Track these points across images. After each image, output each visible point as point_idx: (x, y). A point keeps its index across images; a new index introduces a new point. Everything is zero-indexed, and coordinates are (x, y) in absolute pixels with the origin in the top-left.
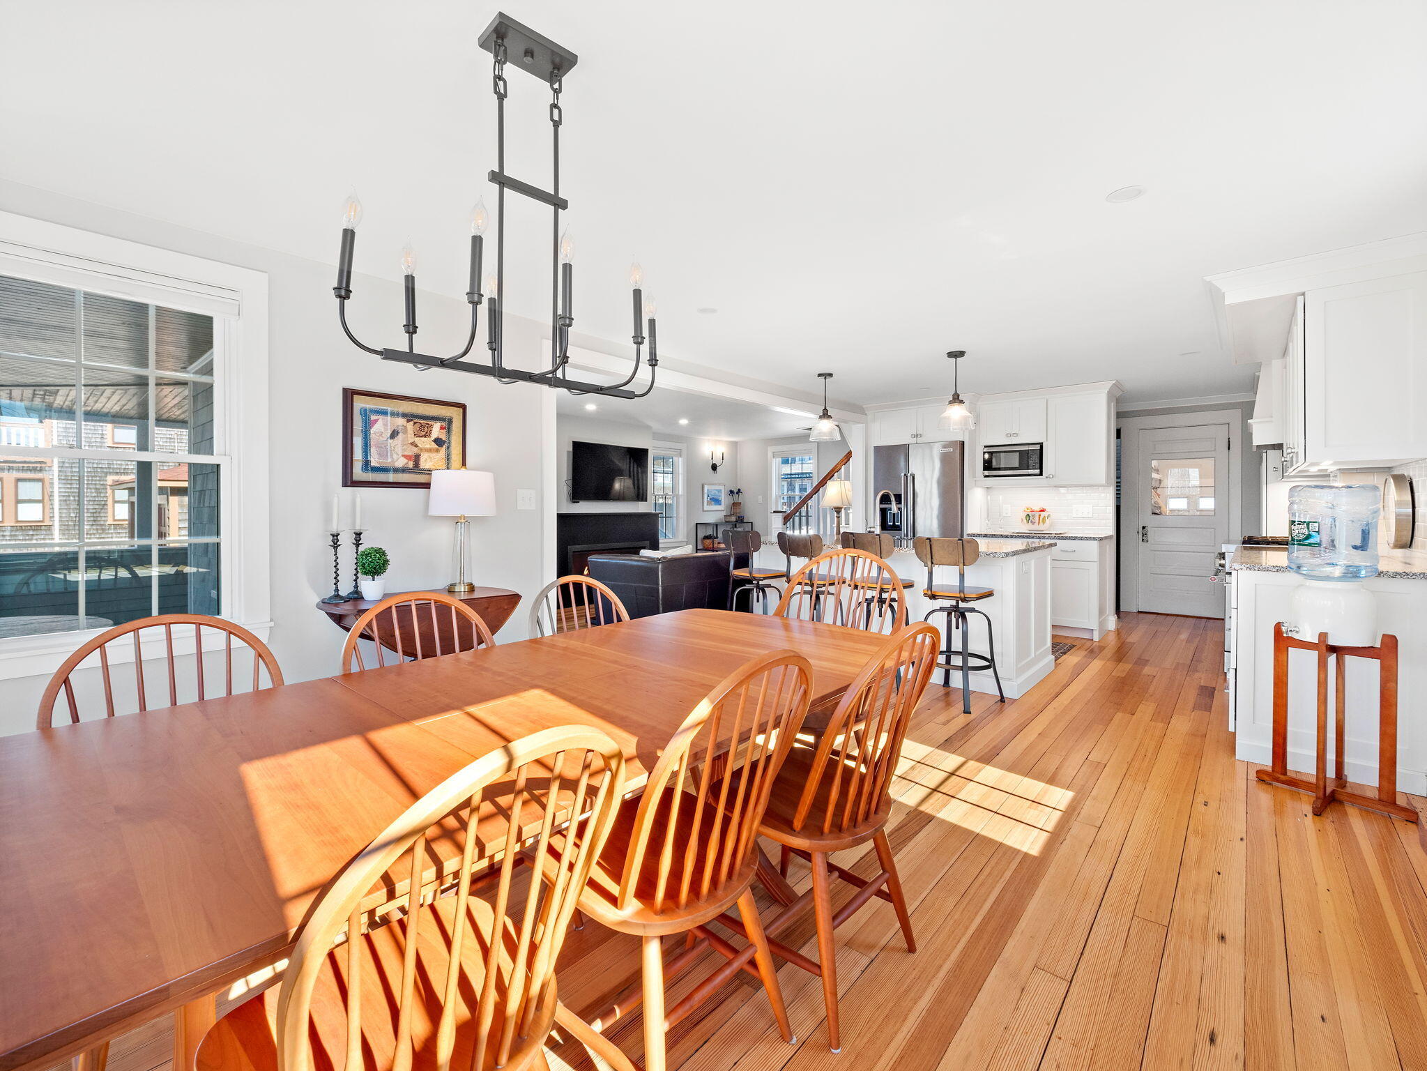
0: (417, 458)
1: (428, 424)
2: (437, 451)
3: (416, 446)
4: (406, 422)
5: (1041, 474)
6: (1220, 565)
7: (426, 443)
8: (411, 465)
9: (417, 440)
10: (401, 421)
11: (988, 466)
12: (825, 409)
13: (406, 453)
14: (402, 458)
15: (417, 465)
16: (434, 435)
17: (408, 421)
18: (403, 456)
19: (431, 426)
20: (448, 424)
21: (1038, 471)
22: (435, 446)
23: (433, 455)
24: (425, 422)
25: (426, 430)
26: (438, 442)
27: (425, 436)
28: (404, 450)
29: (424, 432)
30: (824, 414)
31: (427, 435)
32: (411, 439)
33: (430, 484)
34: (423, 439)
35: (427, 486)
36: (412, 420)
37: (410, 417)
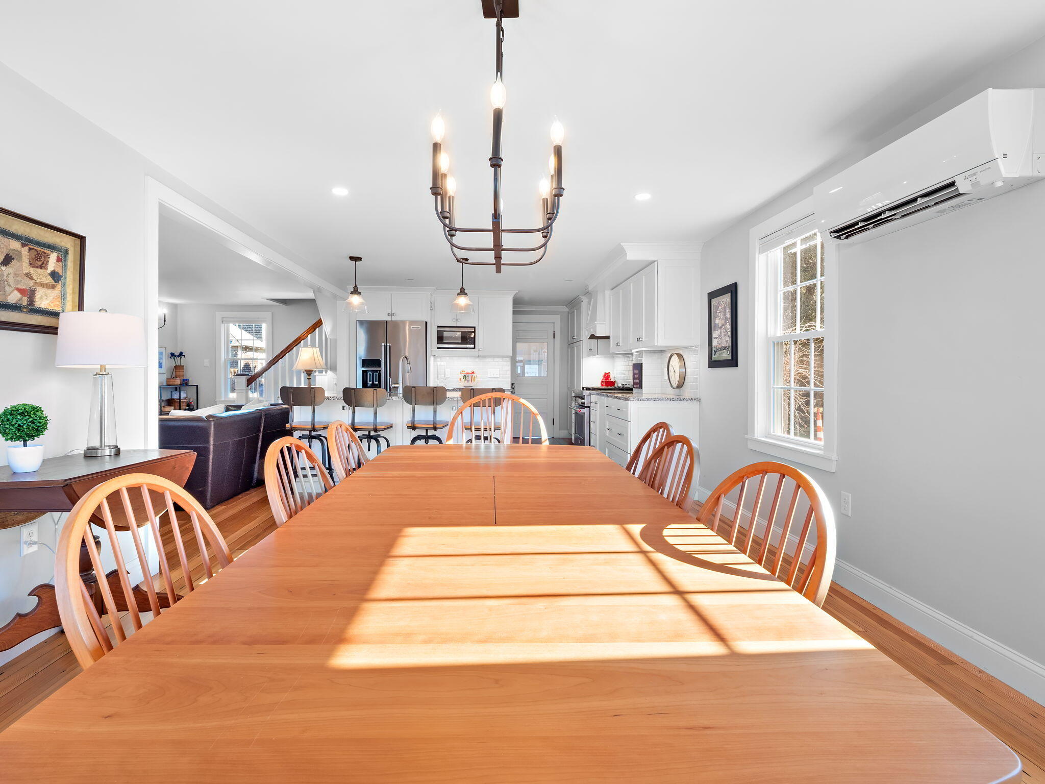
0: (31, 294)
1: (45, 253)
2: (53, 287)
3: (32, 278)
4: (20, 246)
5: (474, 348)
6: (582, 403)
7: (42, 276)
8: (25, 301)
9: (32, 271)
10: (15, 245)
11: (440, 339)
12: (356, 286)
13: (19, 286)
14: (16, 292)
15: (31, 302)
16: (51, 267)
17: (23, 245)
18: (17, 289)
19: (48, 256)
20: (63, 254)
21: (472, 346)
22: (50, 280)
23: (49, 291)
24: (42, 250)
25: (43, 259)
26: (55, 276)
27: (41, 267)
28: (17, 282)
29: (39, 261)
30: (354, 290)
31: (43, 266)
32: (26, 267)
33: (57, 328)
34: (39, 270)
35: (53, 330)
36: (27, 245)
37: (26, 241)
